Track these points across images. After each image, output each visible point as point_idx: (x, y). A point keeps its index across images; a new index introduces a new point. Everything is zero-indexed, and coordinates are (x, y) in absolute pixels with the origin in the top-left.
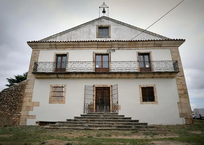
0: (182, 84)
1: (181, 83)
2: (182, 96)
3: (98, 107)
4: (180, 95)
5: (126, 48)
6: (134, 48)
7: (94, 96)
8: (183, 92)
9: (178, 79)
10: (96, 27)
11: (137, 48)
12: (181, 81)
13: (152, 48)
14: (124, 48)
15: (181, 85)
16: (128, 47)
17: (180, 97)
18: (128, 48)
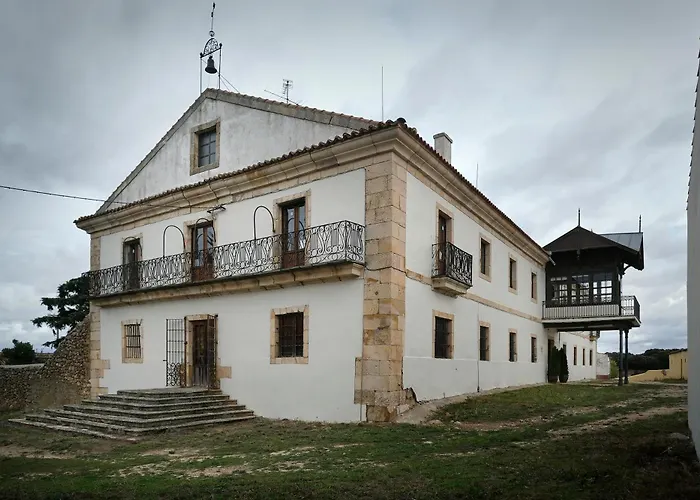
0: (380, 296)
1: (377, 293)
2: (372, 337)
3: (197, 369)
4: (367, 335)
5: (250, 195)
6: (269, 189)
7: (186, 343)
8: (375, 324)
9: (370, 280)
10: (189, 135)
11: (275, 187)
12: (377, 287)
13: (312, 177)
14: (246, 196)
15: (375, 302)
16: (255, 189)
17: (365, 341)
18: (255, 193)
